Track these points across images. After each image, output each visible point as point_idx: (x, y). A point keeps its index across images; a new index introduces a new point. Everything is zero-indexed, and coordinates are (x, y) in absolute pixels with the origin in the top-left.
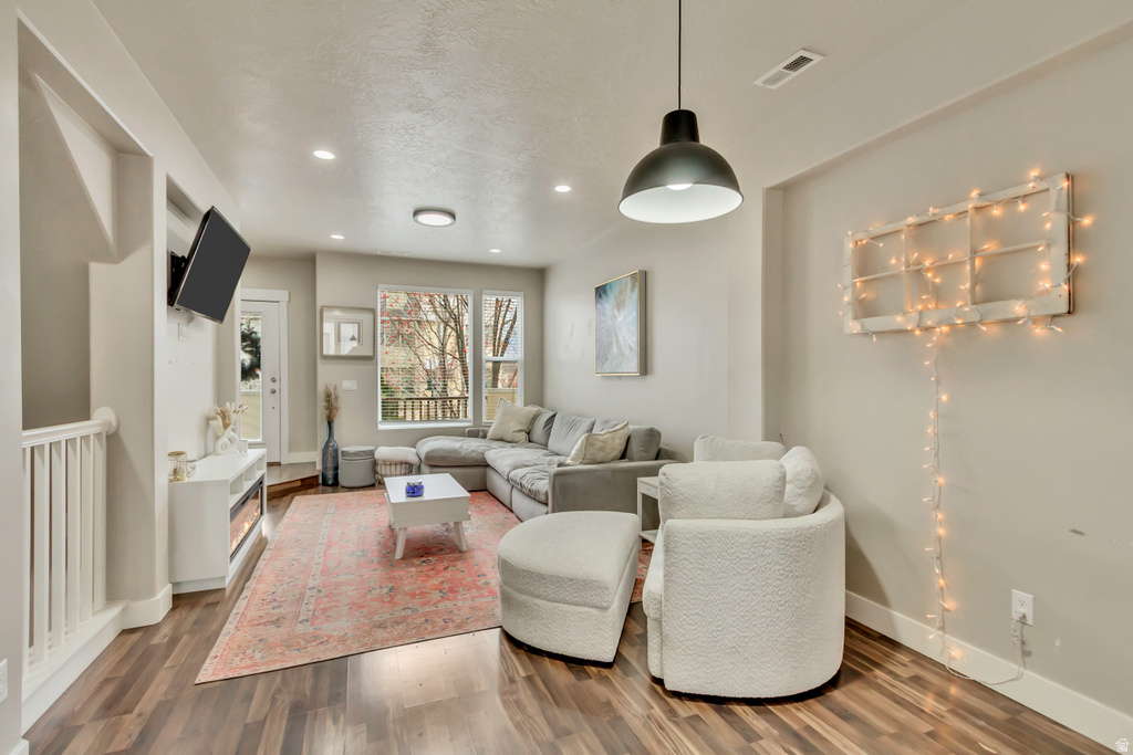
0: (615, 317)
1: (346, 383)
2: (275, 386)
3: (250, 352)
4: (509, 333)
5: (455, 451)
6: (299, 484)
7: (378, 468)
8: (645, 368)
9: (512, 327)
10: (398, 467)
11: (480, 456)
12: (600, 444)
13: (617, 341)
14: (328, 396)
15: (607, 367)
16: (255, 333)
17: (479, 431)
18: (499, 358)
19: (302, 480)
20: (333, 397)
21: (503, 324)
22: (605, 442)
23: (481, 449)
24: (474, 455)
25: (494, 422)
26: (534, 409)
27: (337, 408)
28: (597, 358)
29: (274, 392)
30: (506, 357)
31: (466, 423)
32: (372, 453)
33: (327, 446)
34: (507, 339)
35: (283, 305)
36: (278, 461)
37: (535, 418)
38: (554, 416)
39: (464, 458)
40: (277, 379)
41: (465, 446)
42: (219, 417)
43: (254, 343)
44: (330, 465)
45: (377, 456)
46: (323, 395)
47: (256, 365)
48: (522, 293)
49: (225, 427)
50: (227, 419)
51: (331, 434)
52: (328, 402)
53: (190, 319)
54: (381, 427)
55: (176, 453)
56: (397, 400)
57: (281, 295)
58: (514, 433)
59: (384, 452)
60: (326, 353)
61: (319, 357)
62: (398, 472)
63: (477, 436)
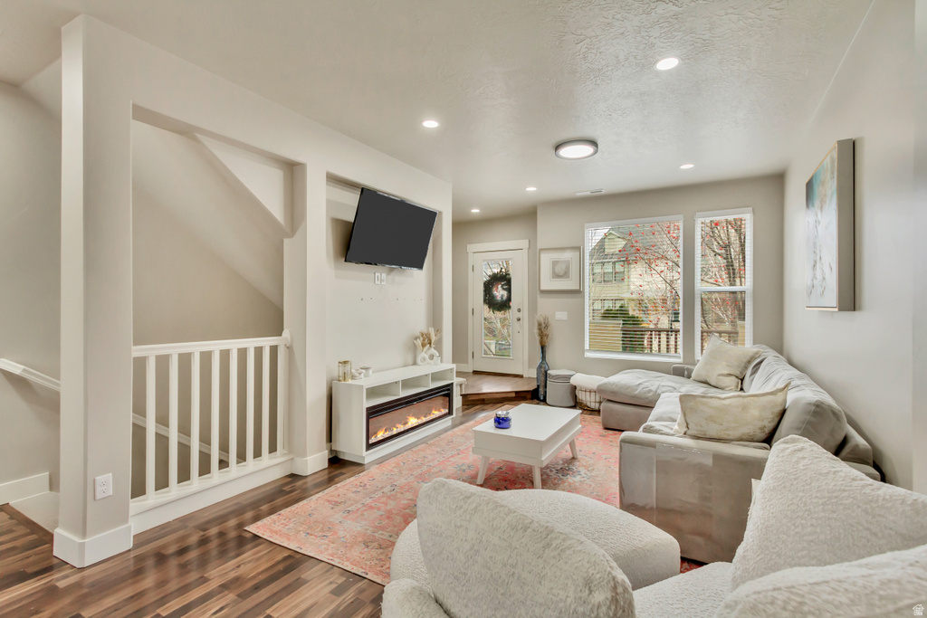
1: (557, 313)
2: (519, 315)
3: (506, 289)
6: (514, 395)
7: (577, 392)
8: (854, 300)
10: (593, 394)
14: (540, 325)
15: (814, 298)
16: (509, 275)
17: (685, 369)
18: (725, 288)
19: (516, 392)
20: (543, 325)
23: (660, 391)
25: (700, 362)
27: (547, 336)
29: (519, 319)
31: (677, 359)
32: (569, 377)
33: (540, 367)
35: (525, 251)
37: (752, 361)
38: (762, 361)
40: (520, 309)
41: (646, 384)
42: (422, 339)
43: (509, 282)
44: (543, 384)
45: (573, 381)
46: (536, 324)
47: (509, 299)
48: (751, 209)
49: (423, 345)
50: (427, 341)
51: (544, 357)
52: (540, 329)
53: (392, 270)
54: (588, 355)
55: (345, 362)
56: (625, 332)
57: (524, 243)
58: (721, 377)
59: (579, 379)
60: (543, 288)
61: (538, 292)
62: (593, 399)
63: (682, 375)
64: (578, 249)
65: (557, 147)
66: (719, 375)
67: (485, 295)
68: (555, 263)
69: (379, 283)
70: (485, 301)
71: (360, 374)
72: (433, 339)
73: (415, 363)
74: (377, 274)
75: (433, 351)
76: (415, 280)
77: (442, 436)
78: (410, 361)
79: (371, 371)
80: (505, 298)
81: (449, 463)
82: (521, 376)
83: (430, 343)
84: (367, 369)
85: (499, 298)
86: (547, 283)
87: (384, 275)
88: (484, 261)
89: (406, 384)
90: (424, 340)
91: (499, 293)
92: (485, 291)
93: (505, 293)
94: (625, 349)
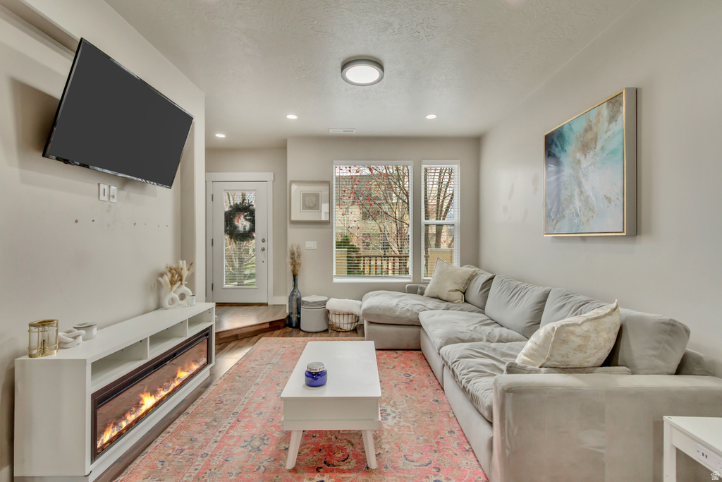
0: (579, 162)
1: (307, 242)
2: (264, 245)
3: (249, 220)
4: (449, 204)
5: (391, 309)
6: (268, 326)
7: (330, 316)
8: (635, 226)
9: (452, 198)
10: (346, 316)
11: (414, 317)
12: (578, 341)
13: (581, 192)
14: (293, 254)
15: (564, 226)
16: (253, 205)
17: (417, 288)
18: (441, 222)
19: (271, 323)
20: (296, 254)
21: (444, 198)
22: (586, 337)
23: (416, 309)
24: (408, 314)
25: (432, 281)
26: (469, 269)
27: (299, 264)
28: (548, 216)
29: (263, 250)
30: (447, 221)
31: (407, 280)
32: (324, 303)
33: (292, 295)
34: (448, 207)
35: (270, 183)
36: (265, 302)
37: (471, 278)
38: (492, 279)
39: (398, 317)
40: (266, 240)
41: (401, 304)
42: (169, 275)
43: (252, 213)
44: (295, 311)
45: (328, 306)
46: (289, 254)
47: (253, 229)
48: (459, 161)
49: (172, 283)
50: (176, 276)
51: (295, 285)
52: (293, 258)
53: (126, 181)
54: (336, 280)
55: (43, 324)
56: (349, 259)
57: (268, 176)
58: (450, 293)
59: (334, 304)
60: (293, 218)
61: (288, 222)
62: (346, 321)
63: (415, 292)
64: (328, 183)
65: (346, 65)
66: (449, 291)
67: (226, 225)
68: (305, 196)
69: (105, 198)
70: (226, 231)
71: (75, 338)
72: (185, 273)
73: (159, 307)
74: (102, 186)
75: (185, 289)
76: (160, 199)
77: (204, 396)
78: (152, 304)
79: (95, 330)
80: (247, 229)
81: (232, 442)
82: (266, 305)
83: (181, 280)
84: (88, 327)
85: (241, 229)
86: (298, 213)
87: (114, 188)
88: (225, 190)
89: (156, 338)
90: (173, 276)
91: (242, 223)
92: (226, 221)
93: (248, 224)
94: (350, 272)
